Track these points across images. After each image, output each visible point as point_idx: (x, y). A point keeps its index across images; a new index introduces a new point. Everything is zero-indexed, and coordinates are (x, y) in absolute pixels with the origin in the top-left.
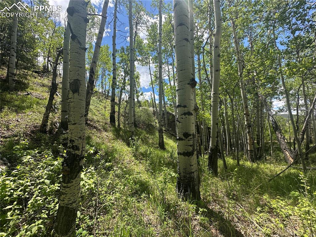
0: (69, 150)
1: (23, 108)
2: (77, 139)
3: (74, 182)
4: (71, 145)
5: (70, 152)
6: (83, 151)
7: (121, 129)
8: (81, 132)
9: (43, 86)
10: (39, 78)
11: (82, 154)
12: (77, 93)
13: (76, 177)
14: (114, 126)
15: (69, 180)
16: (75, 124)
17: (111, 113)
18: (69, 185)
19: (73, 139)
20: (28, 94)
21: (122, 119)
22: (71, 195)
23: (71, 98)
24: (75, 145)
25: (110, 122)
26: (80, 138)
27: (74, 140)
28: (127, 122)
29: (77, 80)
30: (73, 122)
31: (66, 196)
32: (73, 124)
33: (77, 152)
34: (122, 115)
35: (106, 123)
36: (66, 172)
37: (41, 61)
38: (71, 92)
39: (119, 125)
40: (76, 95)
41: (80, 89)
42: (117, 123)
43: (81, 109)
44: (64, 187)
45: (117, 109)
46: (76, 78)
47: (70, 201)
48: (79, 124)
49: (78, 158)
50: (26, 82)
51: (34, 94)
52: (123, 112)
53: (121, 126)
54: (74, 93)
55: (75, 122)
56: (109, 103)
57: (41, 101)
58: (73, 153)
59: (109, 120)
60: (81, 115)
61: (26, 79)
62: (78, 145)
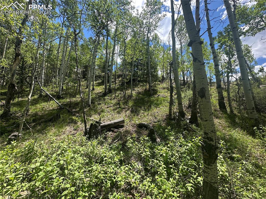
0: (205, 140)
1: (158, 105)
2: (210, 132)
3: (213, 167)
4: (206, 136)
5: (206, 141)
6: (216, 143)
7: (235, 115)
8: (212, 127)
9: (164, 88)
10: (161, 84)
11: (216, 145)
12: (204, 98)
13: (214, 163)
14: (226, 112)
15: (210, 163)
16: (207, 121)
17: (219, 100)
18: (210, 167)
19: (206, 132)
20: (158, 96)
21: (234, 104)
22: (212, 176)
23: (201, 102)
24: (209, 137)
25: (219, 109)
26: (212, 131)
27: (208, 133)
28: (242, 107)
29: (202, 88)
30: (205, 119)
31: (208, 175)
32: (205, 121)
33: (211, 142)
34: (233, 100)
35: (216, 110)
36: (206, 156)
37: (160, 73)
38: (200, 98)
39: (232, 111)
40: (204, 99)
41: (206, 94)
42: (228, 110)
43: (209, 109)
44: (206, 167)
45: (225, 94)
46: (202, 87)
47: (212, 181)
48: (210, 121)
49: (213, 148)
50: (156, 88)
51: (161, 95)
52: (233, 96)
53: (236, 112)
54: (202, 98)
55: (206, 119)
56: (213, 90)
57: (165, 99)
58: (209, 142)
59: (218, 107)
60: (210, 114)
61: (156, 87)
62: (212, 137)
